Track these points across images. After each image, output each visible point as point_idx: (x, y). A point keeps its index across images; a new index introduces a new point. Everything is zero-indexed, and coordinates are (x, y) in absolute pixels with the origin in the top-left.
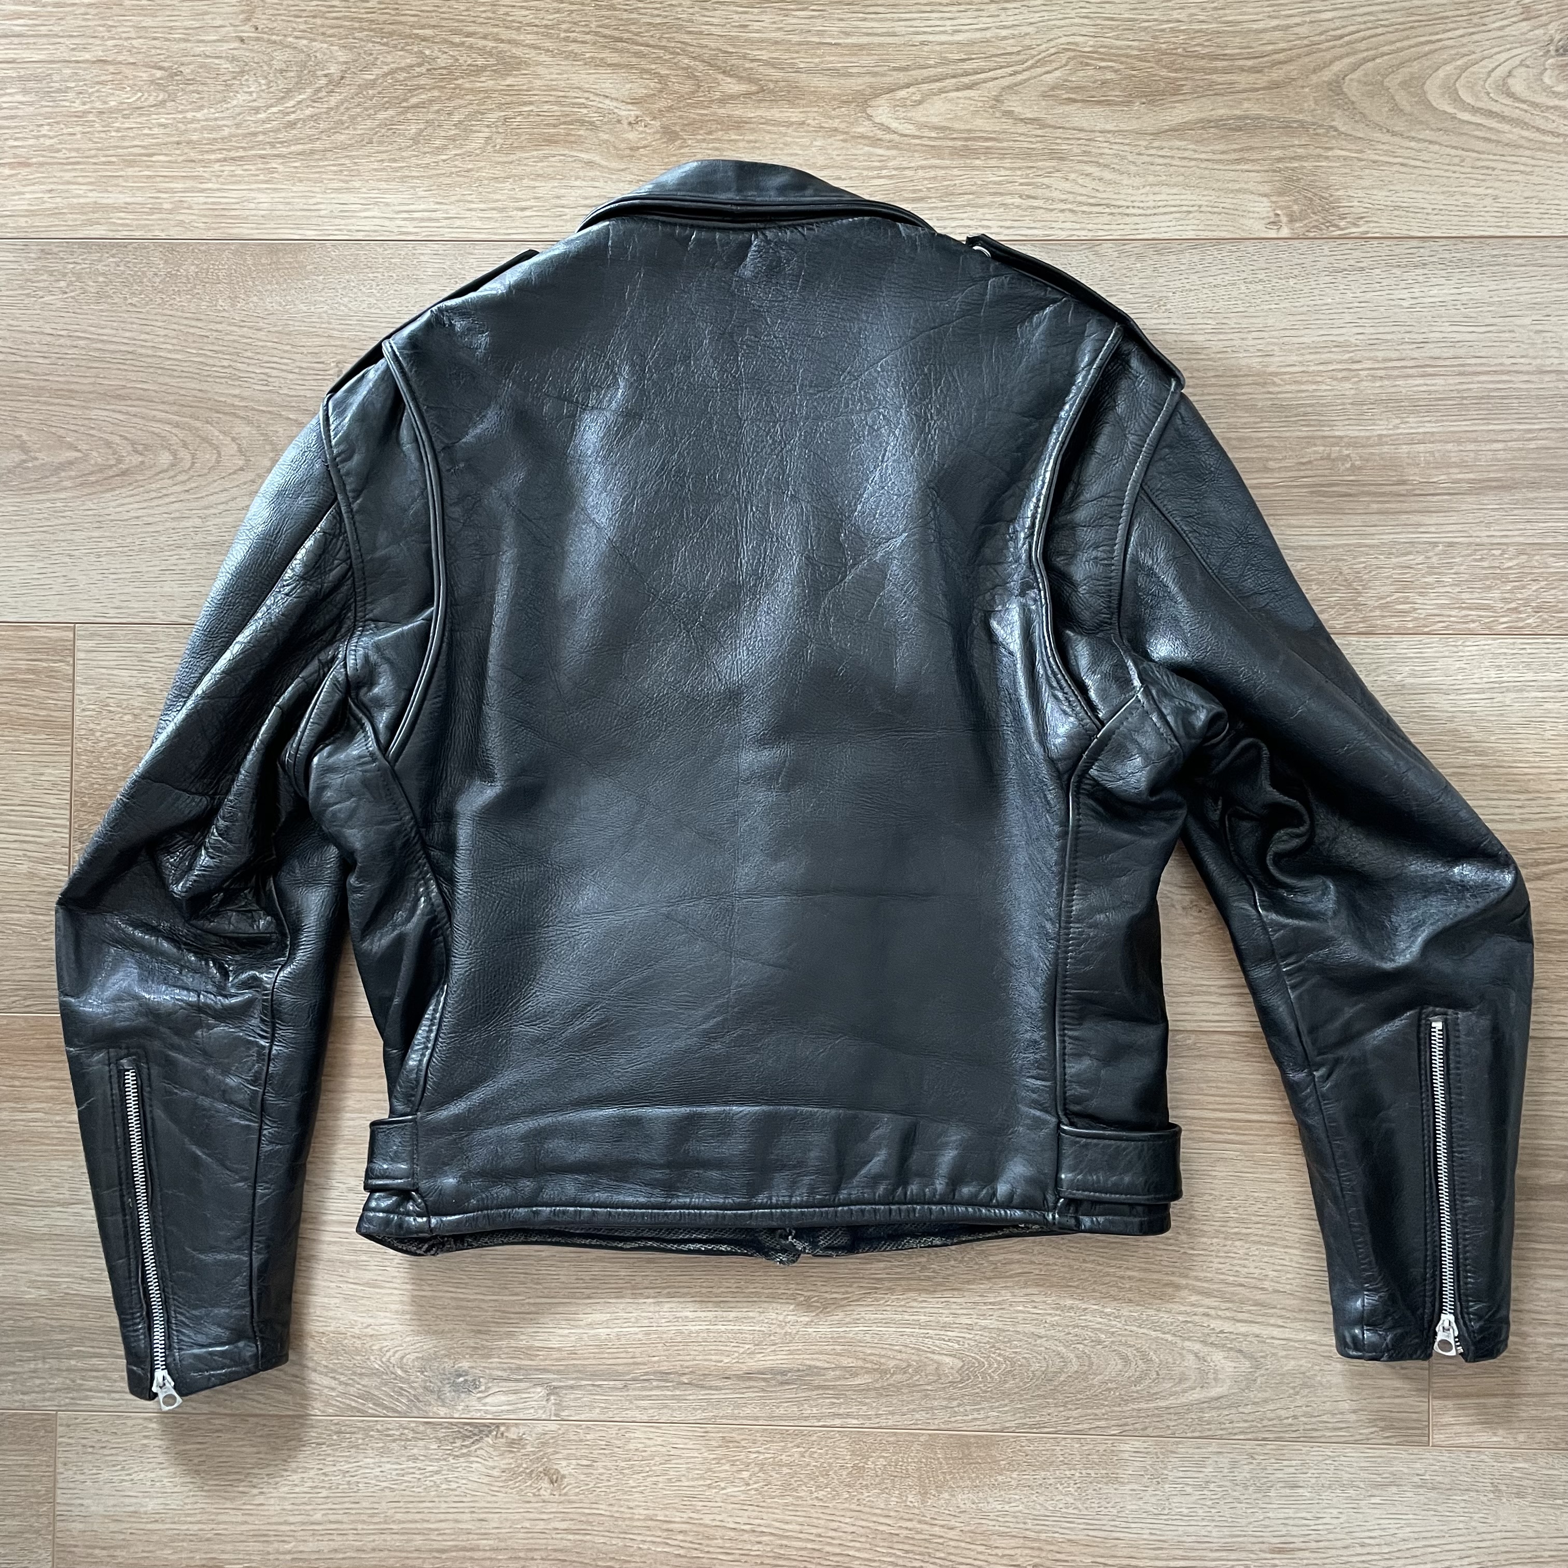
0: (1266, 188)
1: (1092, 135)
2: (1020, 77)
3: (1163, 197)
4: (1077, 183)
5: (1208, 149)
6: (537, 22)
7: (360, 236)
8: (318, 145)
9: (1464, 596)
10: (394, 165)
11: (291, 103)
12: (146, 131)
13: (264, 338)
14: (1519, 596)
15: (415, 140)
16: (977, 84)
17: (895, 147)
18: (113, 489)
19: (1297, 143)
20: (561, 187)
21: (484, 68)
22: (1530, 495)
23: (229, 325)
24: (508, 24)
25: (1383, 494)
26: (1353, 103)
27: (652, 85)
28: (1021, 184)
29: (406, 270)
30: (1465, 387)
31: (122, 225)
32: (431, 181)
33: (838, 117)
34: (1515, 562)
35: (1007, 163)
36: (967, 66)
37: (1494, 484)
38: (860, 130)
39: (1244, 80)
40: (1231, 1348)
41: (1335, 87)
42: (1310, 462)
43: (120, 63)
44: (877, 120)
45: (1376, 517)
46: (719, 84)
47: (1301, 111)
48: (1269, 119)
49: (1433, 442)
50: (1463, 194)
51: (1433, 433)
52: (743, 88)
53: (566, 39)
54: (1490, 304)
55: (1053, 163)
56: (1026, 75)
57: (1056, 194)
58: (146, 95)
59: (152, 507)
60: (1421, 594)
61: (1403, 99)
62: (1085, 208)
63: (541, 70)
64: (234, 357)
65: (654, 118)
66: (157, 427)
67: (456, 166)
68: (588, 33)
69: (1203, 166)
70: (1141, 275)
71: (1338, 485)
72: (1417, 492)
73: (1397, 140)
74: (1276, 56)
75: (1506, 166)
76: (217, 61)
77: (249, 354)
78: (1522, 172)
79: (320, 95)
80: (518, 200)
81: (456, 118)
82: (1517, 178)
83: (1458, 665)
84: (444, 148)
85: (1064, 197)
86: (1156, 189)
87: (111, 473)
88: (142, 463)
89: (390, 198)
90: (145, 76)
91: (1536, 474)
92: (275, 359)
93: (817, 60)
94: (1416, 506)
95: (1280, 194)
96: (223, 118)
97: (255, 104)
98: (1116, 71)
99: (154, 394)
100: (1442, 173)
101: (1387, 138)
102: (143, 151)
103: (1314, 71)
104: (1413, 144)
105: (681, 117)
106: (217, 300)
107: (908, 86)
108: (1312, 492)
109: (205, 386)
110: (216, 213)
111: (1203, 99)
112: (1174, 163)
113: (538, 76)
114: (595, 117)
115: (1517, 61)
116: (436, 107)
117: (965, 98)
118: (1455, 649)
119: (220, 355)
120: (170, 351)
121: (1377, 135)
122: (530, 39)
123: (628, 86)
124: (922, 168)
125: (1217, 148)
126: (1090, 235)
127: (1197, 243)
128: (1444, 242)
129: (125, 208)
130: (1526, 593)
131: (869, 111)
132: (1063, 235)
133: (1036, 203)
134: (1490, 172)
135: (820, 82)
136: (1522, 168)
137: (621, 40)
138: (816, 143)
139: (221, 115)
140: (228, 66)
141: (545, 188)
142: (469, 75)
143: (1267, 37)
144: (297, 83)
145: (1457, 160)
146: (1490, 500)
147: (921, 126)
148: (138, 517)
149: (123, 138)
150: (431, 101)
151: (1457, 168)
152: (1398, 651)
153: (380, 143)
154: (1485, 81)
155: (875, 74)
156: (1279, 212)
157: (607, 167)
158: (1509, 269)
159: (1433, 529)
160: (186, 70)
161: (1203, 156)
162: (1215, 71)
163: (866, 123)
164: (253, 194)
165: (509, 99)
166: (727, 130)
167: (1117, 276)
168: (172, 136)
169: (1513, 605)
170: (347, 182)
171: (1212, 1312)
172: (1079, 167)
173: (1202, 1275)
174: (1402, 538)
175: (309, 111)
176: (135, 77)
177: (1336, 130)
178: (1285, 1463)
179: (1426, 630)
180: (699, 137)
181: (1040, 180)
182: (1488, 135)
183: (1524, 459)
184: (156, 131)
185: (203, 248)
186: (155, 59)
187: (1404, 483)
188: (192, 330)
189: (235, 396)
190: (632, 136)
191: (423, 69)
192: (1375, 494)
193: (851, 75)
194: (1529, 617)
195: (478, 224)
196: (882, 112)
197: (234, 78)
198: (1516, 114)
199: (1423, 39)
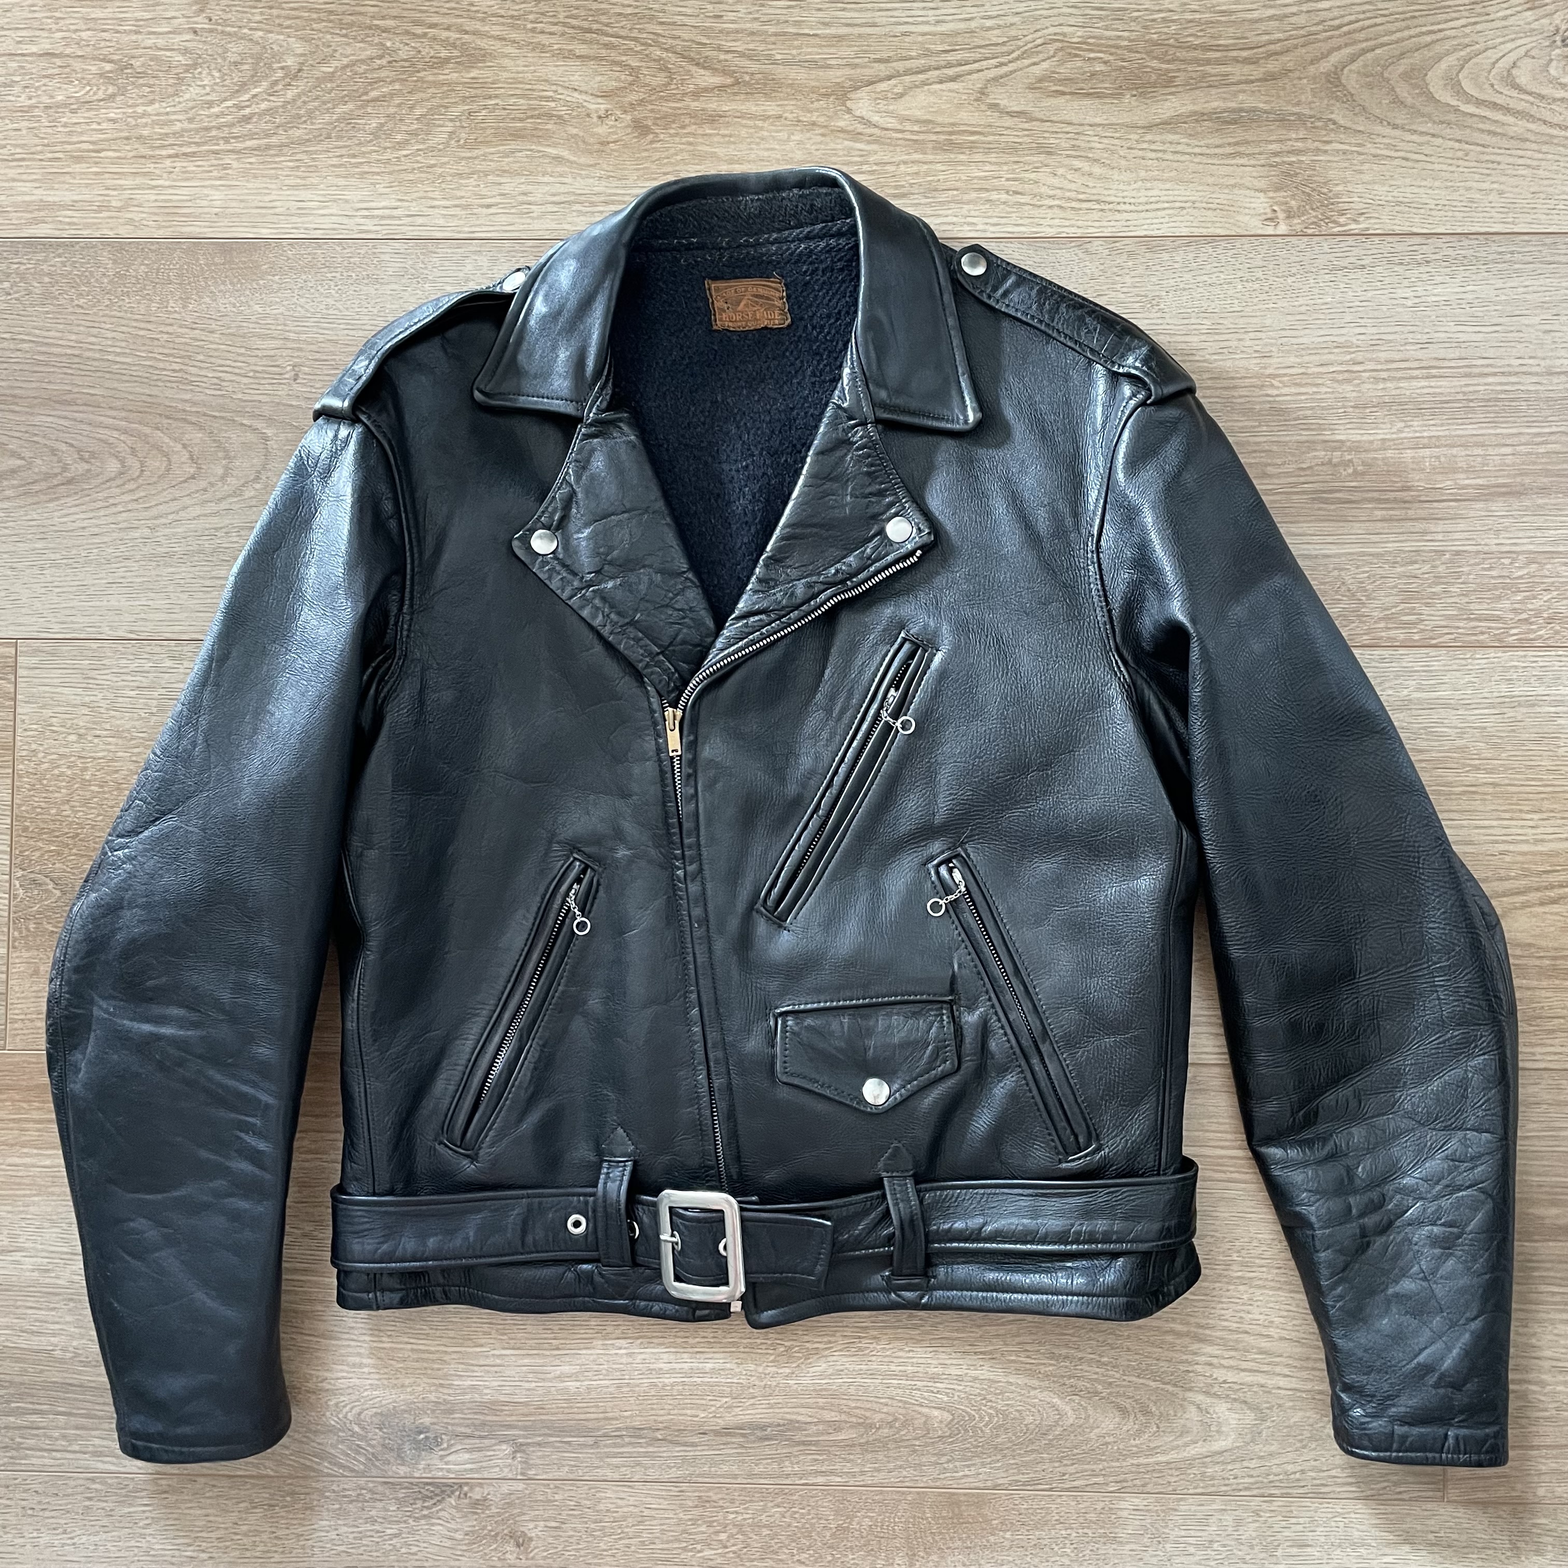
0: (1262, 184)
1: (1081, 129)
2: (1005, 69)
3: (1155, 192)
4: (1065, 178)
5: (1202, 143)
6: (502, 12)
7: (318, 234)
8: (274, 140)
9: (1472, 606)
10: (353, 161)
11: (247, 97)
12: (94, 126)
13: (217, 340)
14: (1530, 607)
15: (375, 134)
16: (960, 76)
17: (876, 142)
18: (57, 499)
19: (1294, 136)
20: (529, 183)
21: (447, 60)
22: (1540, 501)
23: (181, 327)
24: (472, 14)
25: (1387, 501)
26: (1352, 95)
27: (623, 77)
28: (1008, 180)
29: (366, 270)
30: (1471, 389)
31: (69, 224)
32: (392, 178)
33: (817, 110)
34: (1525, 571)
35: (992, 157)
36: (950, 57)
37: (1503, 490)
38: (841, 124)
39: (1237, 72)
40: (1235, 1400)
41: (1333, 80)
42: (1310, 468)
43: (68, 56)
44: (858, 113)
45: (1379, 524)
46: (692, 77)
47: (1298, 104)
48: (1266, 112)
49: (1438, 447)
50: (1468, 189)
51: (1438, 437)
52: (716, 80)
53: (533, 30)
54: (1496, 303)
55: (1042, 157)
56: (1011, 67)
57: (1044, 190)
58: (95, 88)
59: (99, 517)
60: (1427, 605)
61: (1403, 91)
62: (1074, 204)
63: (506, 62)
64: (187, 361)
65: (625, 112)
66: (103, 433)
67: (418, 162)
68: (556, 24)
69: (1196, 160)
70: (1133, 273)
71: (1340, 491)
72: (1423, 498)
73: (1397, 133)
74: (1272, 47)
75: (1511, 160)
76: (168, 54)
77: (201, 357)
78: (1529, 166)
79: (276, 88)
80: (483, 197)
81: (418, 112)
82: (1523, 172)
83: (1467, 678)
84: (406, 142)
85: (1051, 193)
86: (1149, 185)
87: (56, 482)
88: (89, 471)
89: (349, 195)
90: (94, 69)
91: (1545, 480)
92: (228, 362)
93: (794, 52)
94: (1422, 513)
95: (1277, 189)
96: (175, 113)
97: (209, 98)
98: (1105, 63)
99: (101, 399)
100: (1444, 167)
101: (1388, 131)
102: (91, 147)
103: (1312, 62)
104: (1415, 138)
105: (652, 111)
106: (168, 302)
107: (889, 78)
108: (1314, 499)
109: (155, 391)
110: (167, 211)
111: (1197, 92)
112: (1166, 157)
113: (504, 68)
114: (563, 111)
115: (1522, 51)
116: (397, 101)
117: (950, 91)
118: (1464, 662)
119: (171, 359)
120: (118, 354)
121: (1379, 129)
122: (496, 30)
123: (599, 78)
124: (905, 163)
125: (1210, 141)
126: (1080, 232)
127: (1191, 239)
128: (1448, 238)
129: (72, 206)
130: (1537, 603)
131: (849, 103)
132: (1051, 232)
133: (1022, 199)
134: (1495, 165)
135: (799, 75)
136: (1529, 162)
137: (590, 31)
138: (793, 137)
139: (173, 109)
140: (181, 58)
141: (511, 185)
142: (432, 67)
143: (1262, 27)
144: (253, 76)
145: (1460, 154)
146: (1498, 506)
147: (904, 119)
148: (84, 528)
149: (70, 133)
150: (392, 95)
151: (1460, 162)
152: (1405, 664)
153: (339, 138)
154: (1490, 72)
155: (856, 66)
156: (1275, 208)
157: (575, 163)
158: (1517, 266)
159: (1440, 537)
160: (137, 63)
161: (1197, 150)
162: (1208, 62)
163: (847, 116)
164: (206, 191)
165: (473, 92)
166: (700, 125)
167: (1108, 274)
168: (122, 131)
169: (1524, 616)
170: (304, 178)
171: (1215, 1361)
172: (1067, 161)
173: (1204, 1322)
174: (1408, 546)
175: (264, 106)
176: (84, 70)
177: (1335, 123)
178: (1293, 1520)
179: (1434, 642)
180: (672, 131)
181: (1027, 175)
182: (1493, 128)
183: (1534, 463)
184: (104, 126)
185: (153, 248)
186: (105, 51)
187: (1408, 489)
188: (142, 333)
189: (186, 401)
190: (602, 130)
191: (384, 62)
192: (1379, 501)
193: (829, 67)
194: (1540, 629)
195: (441, 222)
196: (862, 104)
197: (187, 71)
198: (1521, 106)
199: (1424, 29)
